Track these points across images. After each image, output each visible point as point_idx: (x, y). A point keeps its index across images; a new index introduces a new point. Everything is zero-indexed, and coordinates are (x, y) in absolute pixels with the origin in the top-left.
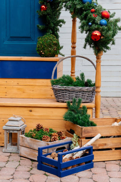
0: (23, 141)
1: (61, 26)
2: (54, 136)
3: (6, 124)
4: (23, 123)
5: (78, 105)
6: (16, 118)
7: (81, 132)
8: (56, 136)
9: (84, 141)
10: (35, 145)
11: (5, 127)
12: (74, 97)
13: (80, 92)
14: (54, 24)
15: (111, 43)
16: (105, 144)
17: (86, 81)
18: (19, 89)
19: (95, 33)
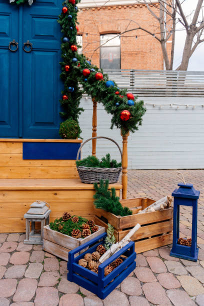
0: (48, 234)
1: (80, 114)
2: (85, 228)
3: (28, 212)
4: (48, 208)
5: (107, 186)
6: (39, 204)
7: (118, 224)
8: (87, 228)
9: (122, 233)
10: (62, 241)
11: (26, 216)
12: (101, 178)
13: (106, 173)
14: (74, 111)
15: (138, 123)
16: (143, 234)
17: (111, 161)
18: (42, 170)
19: (125, 113)
